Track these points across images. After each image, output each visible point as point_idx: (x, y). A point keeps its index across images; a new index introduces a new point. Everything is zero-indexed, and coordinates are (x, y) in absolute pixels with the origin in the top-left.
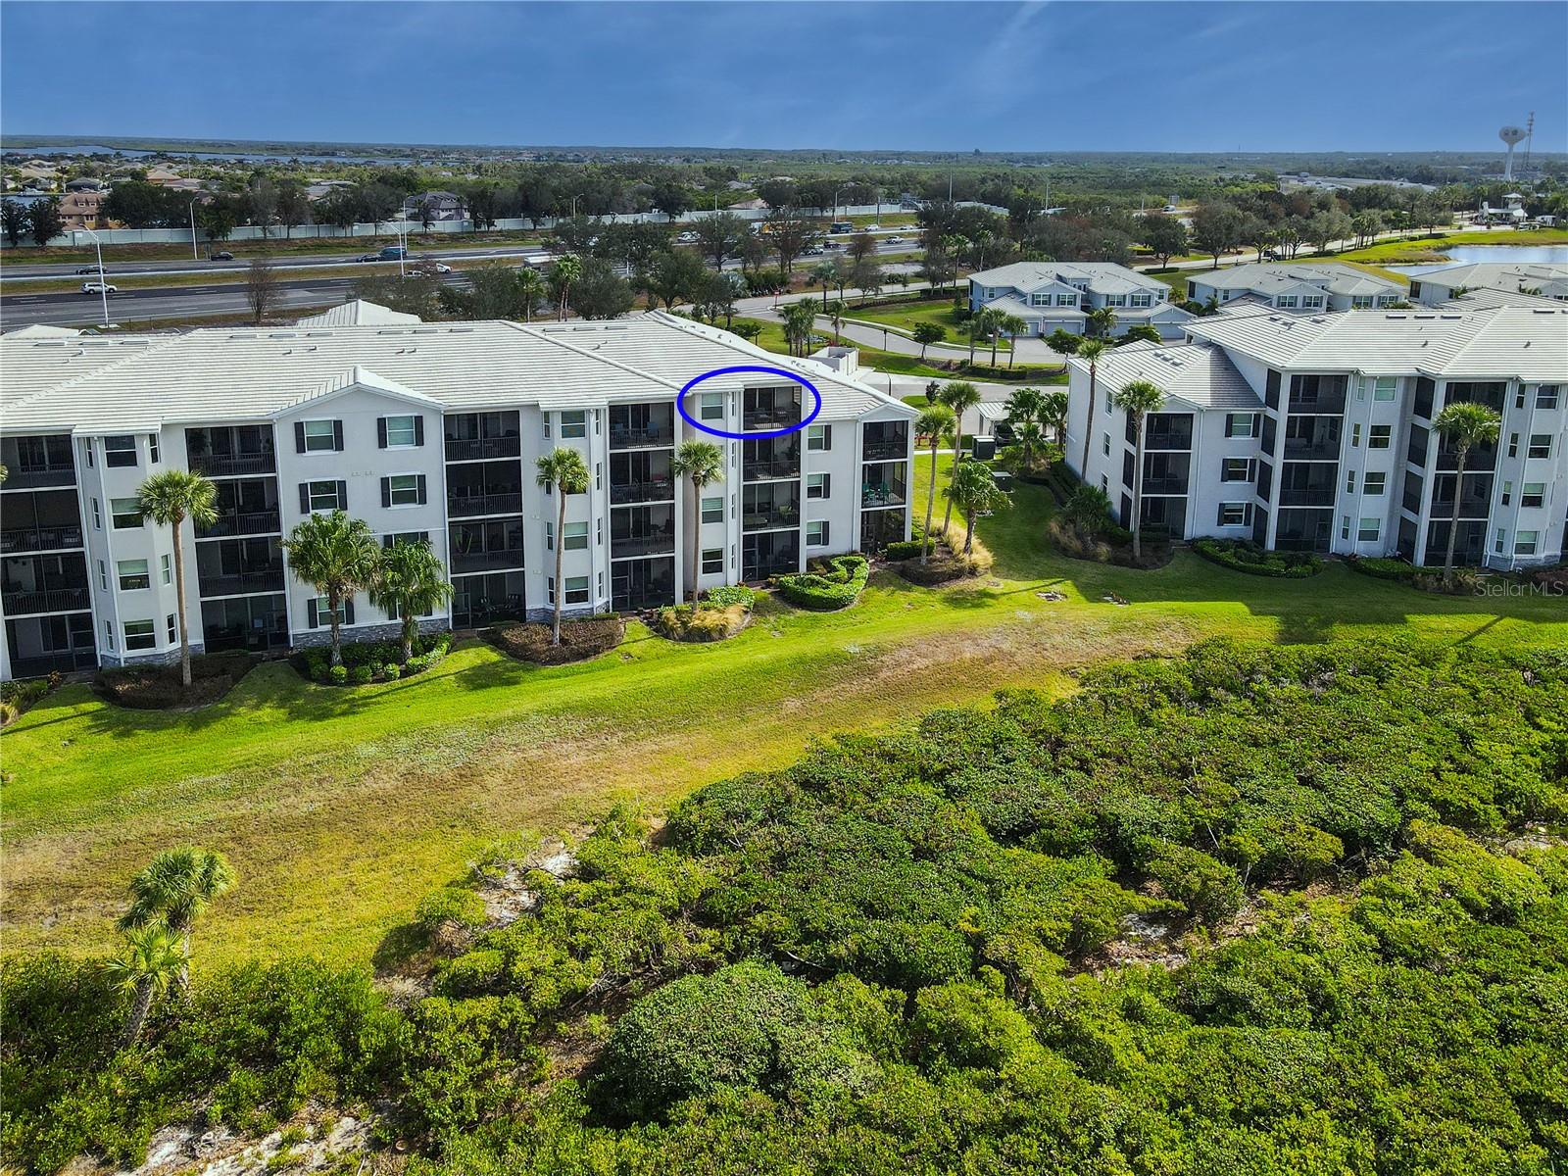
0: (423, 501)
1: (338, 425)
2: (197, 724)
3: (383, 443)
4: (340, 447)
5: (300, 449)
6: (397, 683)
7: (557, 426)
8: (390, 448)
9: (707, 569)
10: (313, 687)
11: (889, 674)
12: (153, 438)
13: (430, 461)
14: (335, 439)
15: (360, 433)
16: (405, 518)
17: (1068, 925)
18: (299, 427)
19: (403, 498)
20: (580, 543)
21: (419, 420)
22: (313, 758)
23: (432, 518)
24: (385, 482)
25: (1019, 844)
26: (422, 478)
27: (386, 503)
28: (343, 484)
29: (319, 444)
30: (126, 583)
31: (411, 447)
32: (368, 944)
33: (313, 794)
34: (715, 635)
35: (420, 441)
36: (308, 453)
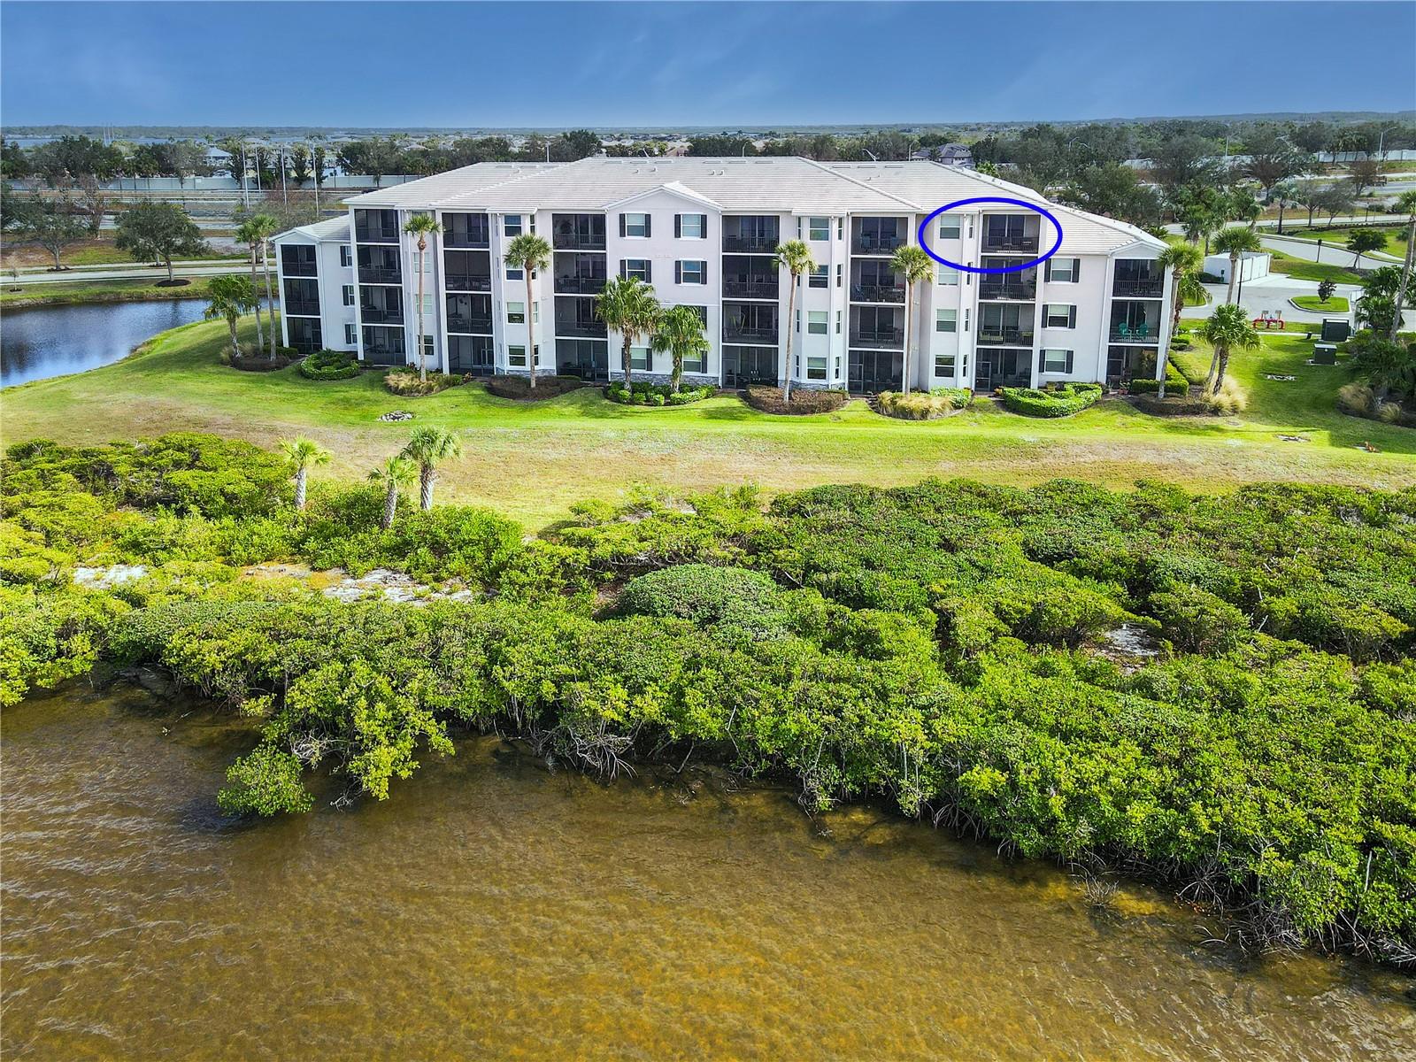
0: (704, 282)
1: (648, 217)
2: (525, 409)
3: (678, 234)
4: (648, 235)
5: (622, 234)
6: (661, 408)
7: (806, 229)
8: (682, 238)
9: (939, 373)
10: (606, 401)
11: (1052, 461)
12: (532, 217)
13: (711, 251)
14: (646, 230)
15: (662, 225)
16: (691, 294)
17: (1029, 608)
18: (622, 217)
19: (690, 278)
20: (819, 329)
21: (704, 218)
22: (574, 432)
23: (710, 295)
24: (678, 263)
25: (1052, 566)
26: (704, 264)
27: (678, 281)
28: (649, 262)
29: (635, 231)
30: (512, 318)
31: (699, 239)
32: (541, 525)
33: (563, 451)
34: (917, 415)
35: (704, 235)
36: (627, 237)
